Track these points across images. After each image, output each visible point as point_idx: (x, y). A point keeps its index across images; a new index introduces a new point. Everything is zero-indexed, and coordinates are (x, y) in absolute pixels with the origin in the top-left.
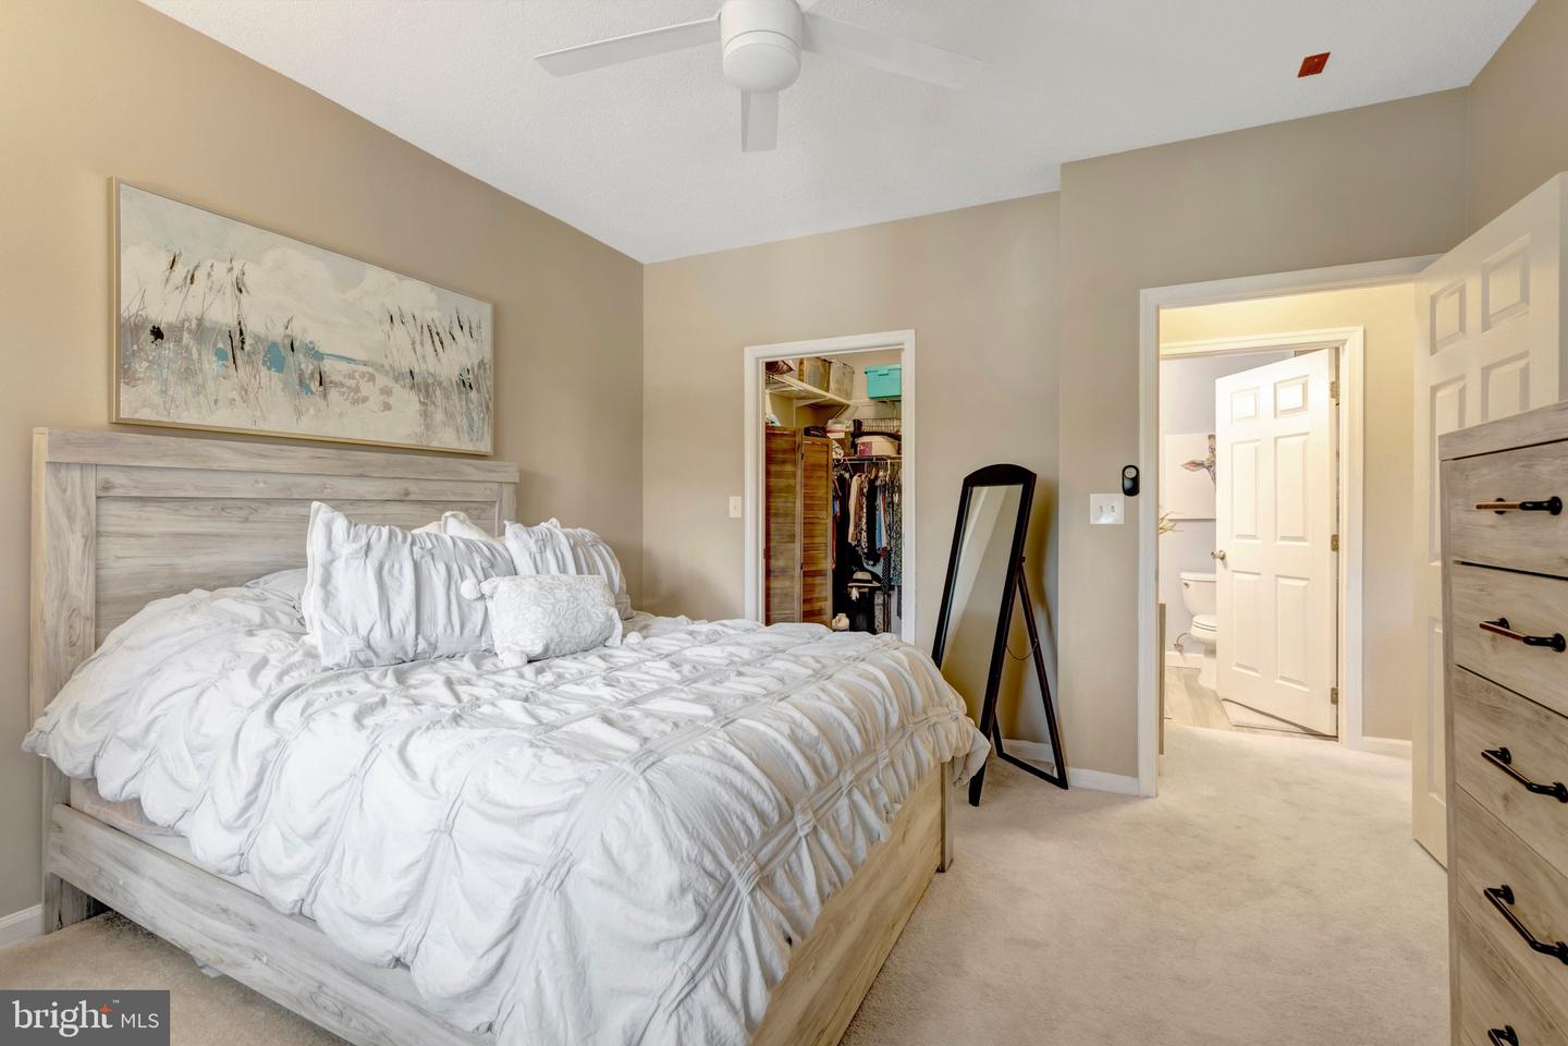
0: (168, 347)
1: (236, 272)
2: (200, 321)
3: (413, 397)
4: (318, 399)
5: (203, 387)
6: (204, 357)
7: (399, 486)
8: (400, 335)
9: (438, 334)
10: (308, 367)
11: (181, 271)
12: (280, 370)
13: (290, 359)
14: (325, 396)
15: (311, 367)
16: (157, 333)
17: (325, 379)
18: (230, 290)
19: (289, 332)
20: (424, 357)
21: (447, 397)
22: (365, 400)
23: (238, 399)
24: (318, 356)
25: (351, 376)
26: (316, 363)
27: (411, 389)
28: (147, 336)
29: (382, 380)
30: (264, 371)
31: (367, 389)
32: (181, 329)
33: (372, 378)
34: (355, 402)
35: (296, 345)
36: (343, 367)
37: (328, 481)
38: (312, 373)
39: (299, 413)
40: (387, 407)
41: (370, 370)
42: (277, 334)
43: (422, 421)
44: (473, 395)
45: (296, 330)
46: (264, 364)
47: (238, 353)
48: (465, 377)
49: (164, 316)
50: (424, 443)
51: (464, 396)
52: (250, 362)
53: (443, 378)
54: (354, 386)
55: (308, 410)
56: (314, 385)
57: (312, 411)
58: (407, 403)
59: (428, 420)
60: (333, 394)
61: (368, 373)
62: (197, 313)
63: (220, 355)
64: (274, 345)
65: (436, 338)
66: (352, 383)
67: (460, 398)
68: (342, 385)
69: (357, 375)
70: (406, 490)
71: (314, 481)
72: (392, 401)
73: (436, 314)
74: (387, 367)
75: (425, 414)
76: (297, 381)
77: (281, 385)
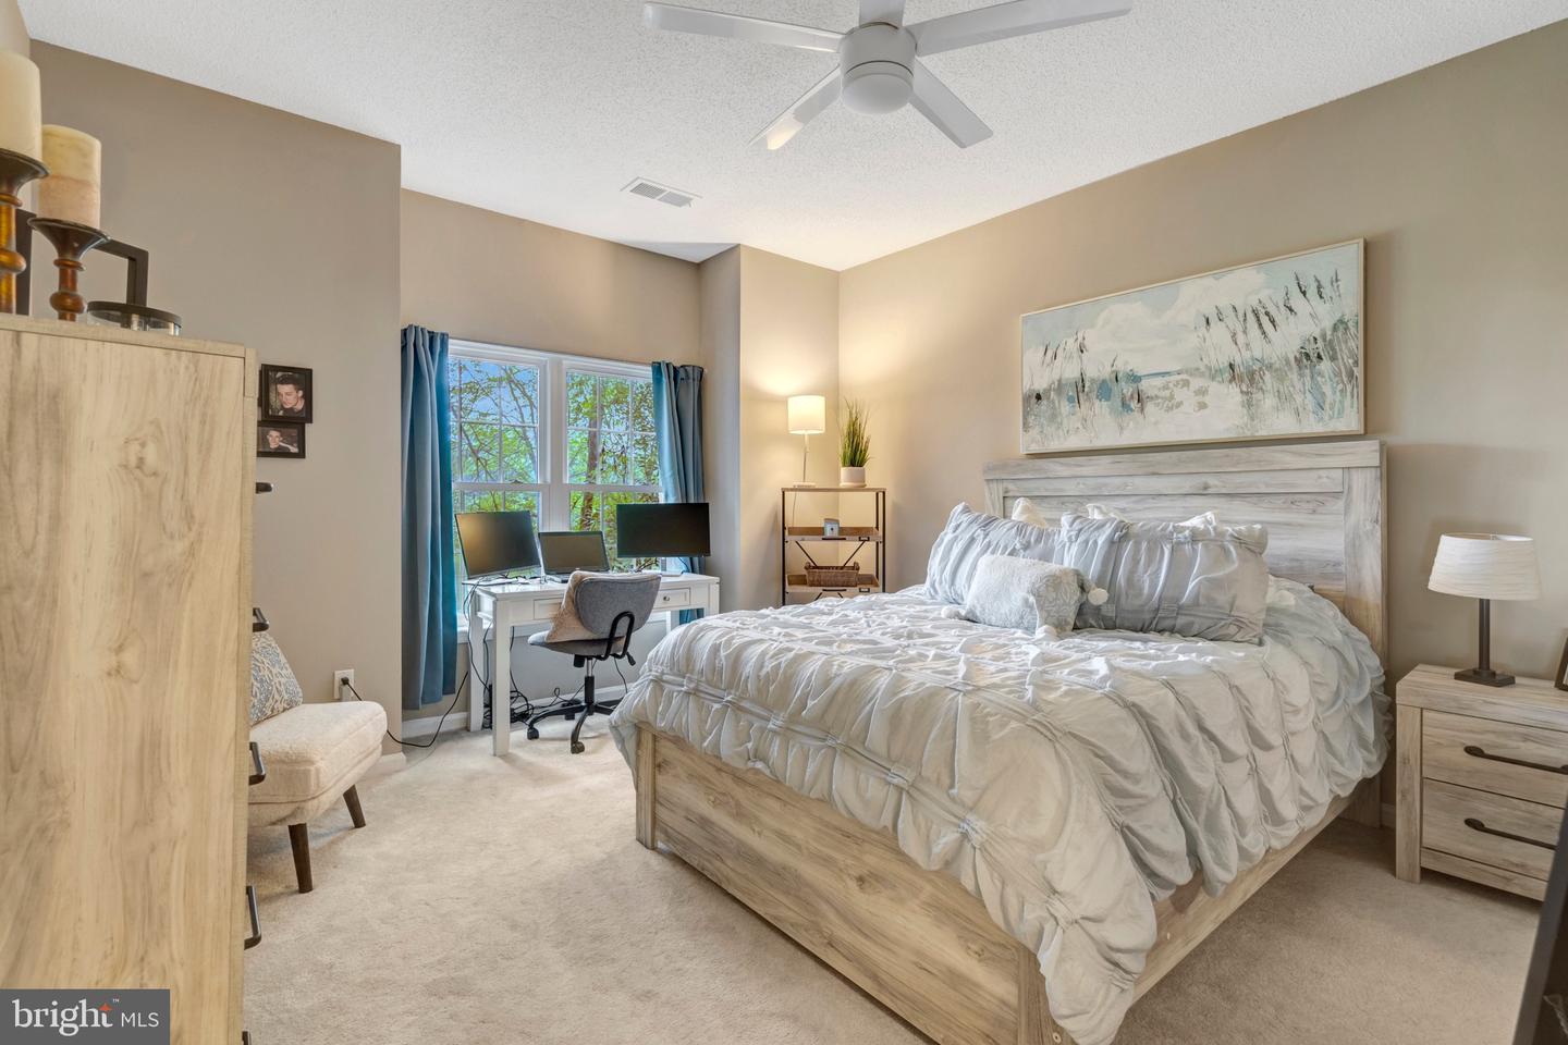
0: (1044, 402)
1: (1080, 339)
2: (1060, 381)
3: (1234, 390)
4: (1136, 414)
5: (1061, 423)
6: (1062, 404)
7: (1198, 481)
8: (1219, 332)
9: (1267, 314)
10: (1128, 390)
11: (1050, 353)
12: (1108, 399)
13: (1115, 389)
14: (1142, 410)
15: (1131, 390)
16: (1039, 397)
17: (1143, 396)
18: (1076, 353)
19: (1114, 368)
20: (1247, 345)
21: (1281, 380)
22: (1179, 404)
23: (1081, 427)
24: (1135, 378)
25: (1166, 387)
26: (1135, 385)
27: (1230, 382)
28: (1034, 400)
29: (1196, 383)
30: (1097, 402)
31: (1180, 394)
32: (1049, 390)
33: (1186, 383)
34: (1169, 409)
35: (1120, 376)
36: (1159, 381)
37: (1129, 480)
38: (1132, 395)
39: (1122, 428)
40: (1203, 406)
41: (1184, 376)
42: (1106, 373)
43: (1245, 411)
44: (1325, 366)
45: (1120, 366)
46: (1097, 397)
47: (1080, 394)
48: (1310, 348)
49: (1040, 385)
50: (1248, 434)
51: (1308, 371)
52: (1089, 399)
53: (1274, 359)
54: (1168, 395)
55: (1128, 424)
56: (1134, 404)
57: (1131, 424)
58: (1229, 397)
59: (1253, 409)
60: (1150, 407)
61: (1182, 380)
62: (1058, 377)
63: (1070, 400)
64: (1104, 381)
65: (1265, 320)
66: (1167, 393)
67: (1301, 376)
68: (1157, 397)
69: (1171, 385)
70: (1206, 483)
71: (1117, 481)
72: (1207, 399)
73: (1264, 295)
74: (1203, 369)
75: (1249, 404)
76: (1120, 404)
77: (1108, 410)
